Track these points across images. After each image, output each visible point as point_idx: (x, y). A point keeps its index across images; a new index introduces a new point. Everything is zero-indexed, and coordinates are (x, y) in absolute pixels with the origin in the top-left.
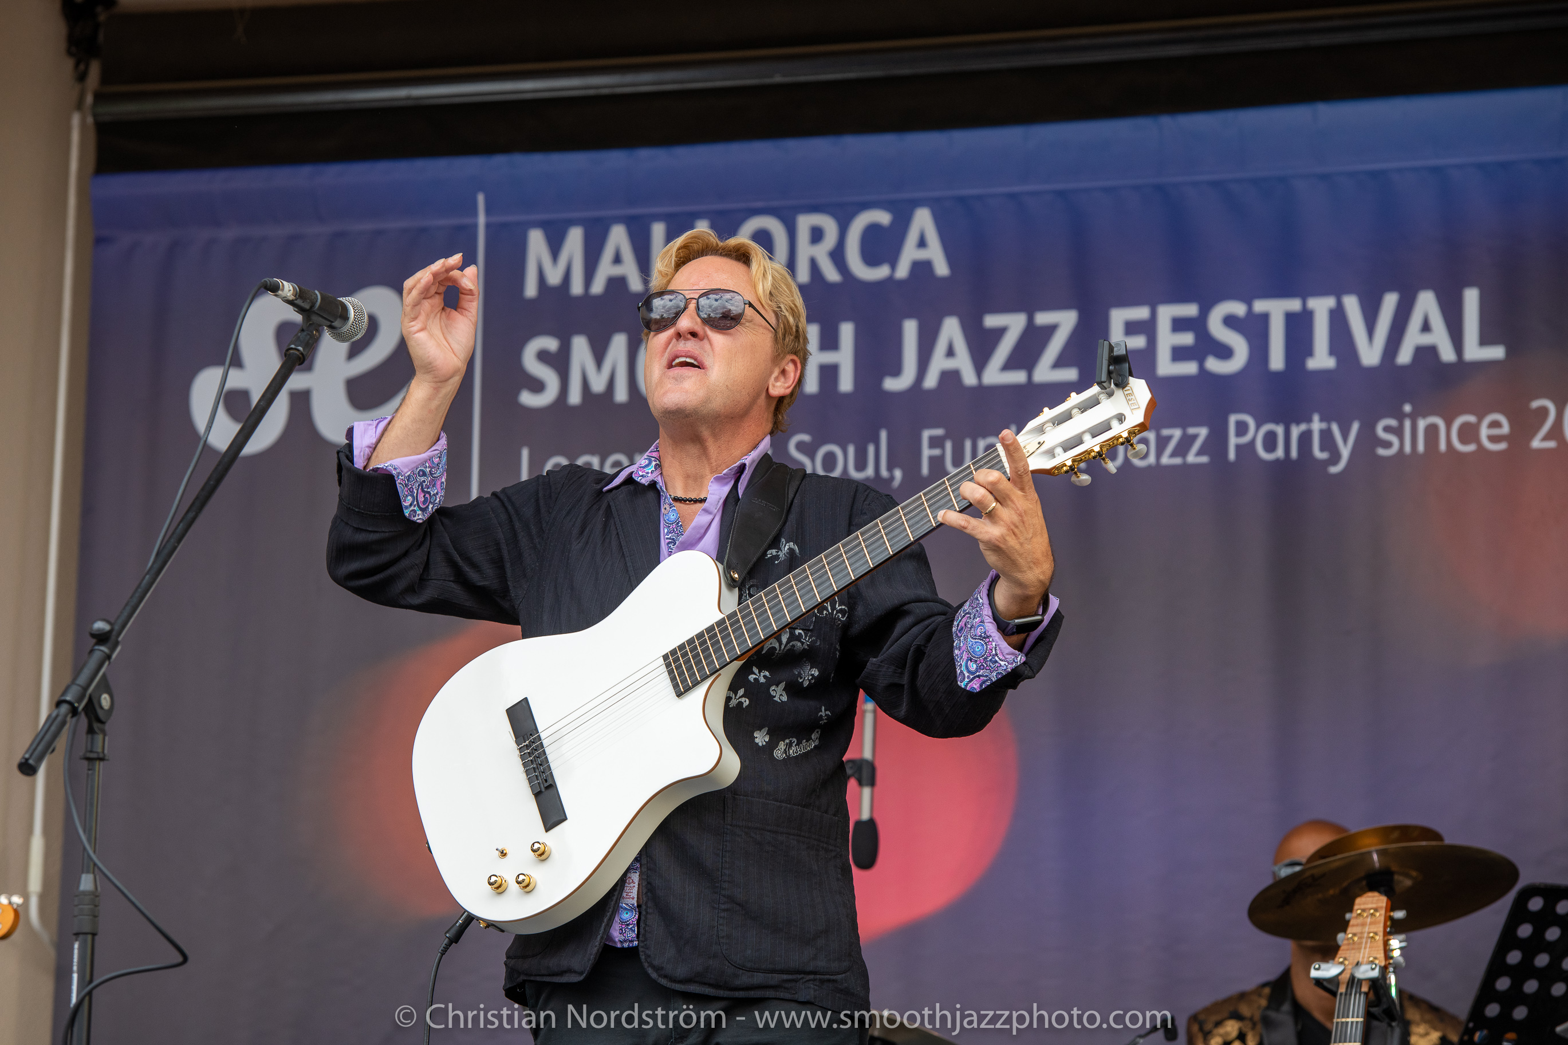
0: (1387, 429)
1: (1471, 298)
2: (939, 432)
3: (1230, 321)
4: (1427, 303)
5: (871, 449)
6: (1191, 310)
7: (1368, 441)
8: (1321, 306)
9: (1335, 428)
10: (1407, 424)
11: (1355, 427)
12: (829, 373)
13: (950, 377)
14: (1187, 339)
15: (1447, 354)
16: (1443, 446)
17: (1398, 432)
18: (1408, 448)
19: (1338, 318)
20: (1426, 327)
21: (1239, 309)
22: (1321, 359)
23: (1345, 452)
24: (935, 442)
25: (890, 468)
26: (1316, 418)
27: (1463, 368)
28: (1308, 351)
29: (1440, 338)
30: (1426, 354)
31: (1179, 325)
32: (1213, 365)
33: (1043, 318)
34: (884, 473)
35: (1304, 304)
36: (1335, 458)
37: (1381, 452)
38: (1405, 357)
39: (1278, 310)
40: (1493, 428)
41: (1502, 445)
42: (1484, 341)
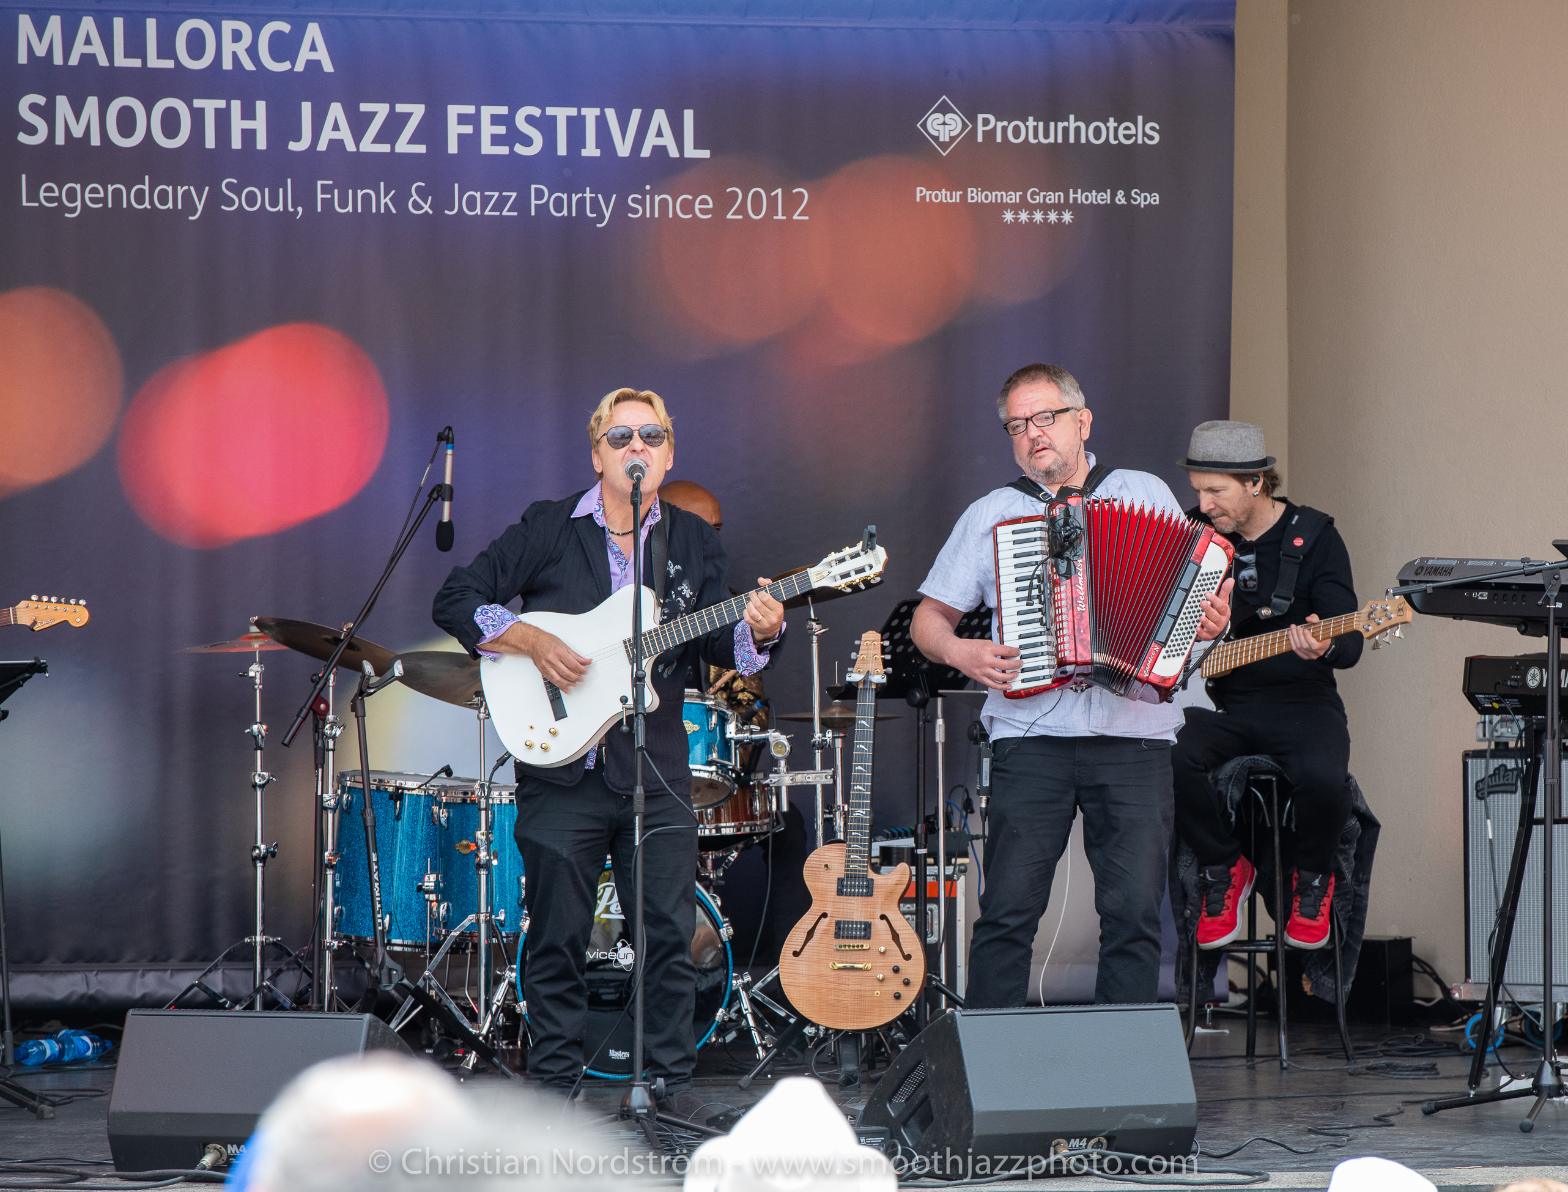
0: (634, 200)
1: (689, 115)
2: (331, 182)
3: (530, 119)
4: (660, 117)
5: (281, 190)
6: (503, 110)
7: (622, 208)
8: (591, 114)
9: (601, 197)
10: (648, 197)
11: (614, 197)
12: (249, 136)
13: (336, 145)
14: (501, 130)
15: (674, 153)
16: (671, 215)
17: (642, 202)
18: (648, 214)
19: (602, 121)
20: (659, 134)
21: (536, 112)
22: (591, 150)
23: (607, 215)
24: (326, 189)
25: (294, 206)
26: (588, 189)
27: (683, 163)
28: (582, 142)
29: (668, 140)
30: (659, 151)
31: (496, 120)
32: (519, 149)
33: (400, 108)
34: (291, 209)
35: (579, 111)
36: (601, 217)
37: (631, 216)
38: (646, 152)
39: (562, 114)
40: (703, 205)
41: (710, 216)
42: (697, 146)
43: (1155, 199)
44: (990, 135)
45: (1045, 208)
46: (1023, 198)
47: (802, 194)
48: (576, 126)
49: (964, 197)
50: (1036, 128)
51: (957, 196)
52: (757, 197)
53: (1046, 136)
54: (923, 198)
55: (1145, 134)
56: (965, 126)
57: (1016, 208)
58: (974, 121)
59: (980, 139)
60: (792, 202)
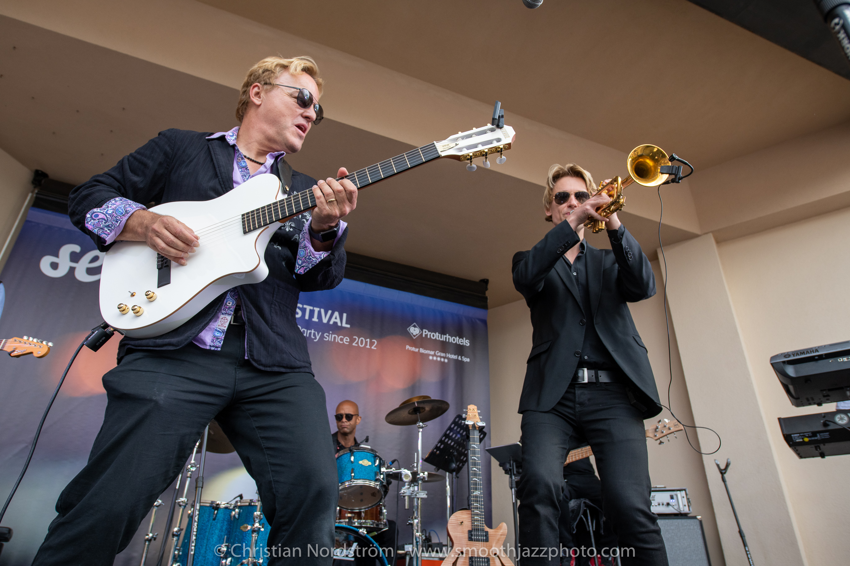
0: (326, 335)
1: (345, 315)
4: (336, 314)
7: (322, 337)
8: (317, 310)
9: (316, 333)
10: (330, 335)
11: (320, 333)
15: (339, 324)
16: (337, 341)
17: (329, 336)
18: (330, 340)
19: (319, 313)
20: (336, 318)
22: (315, 319)
23: (318, 338)
26: (313, 330)
27: (342, 328)
28: (313, 317)
29: (338, 321)
30: (335, 323)
35: (314, 308)
36: (316, 338)
37: (325, 339)
38: (331, 323)
39: (308, 308)
40: (346, 340)
41: (347, 343)
42: (347, 323)
43: (468, 360)
44: (426, 335)
45: (441, 357)
46: (435, 353)
47: (374, 342)
48: (312, 312)
49: (419, 350)
50: (438, 336)
51: (417, 350)
52: (362, 340)
53: (441, 338)
54: (408, 349)
55: (466, 343)
56: (420, 332)
57: (433, 356)
58: (422, 331)
59: (424, 336)
60: (372, 344)
